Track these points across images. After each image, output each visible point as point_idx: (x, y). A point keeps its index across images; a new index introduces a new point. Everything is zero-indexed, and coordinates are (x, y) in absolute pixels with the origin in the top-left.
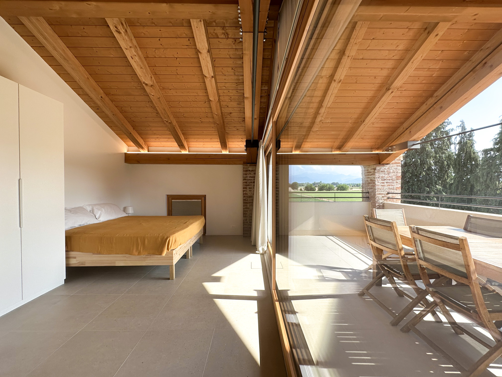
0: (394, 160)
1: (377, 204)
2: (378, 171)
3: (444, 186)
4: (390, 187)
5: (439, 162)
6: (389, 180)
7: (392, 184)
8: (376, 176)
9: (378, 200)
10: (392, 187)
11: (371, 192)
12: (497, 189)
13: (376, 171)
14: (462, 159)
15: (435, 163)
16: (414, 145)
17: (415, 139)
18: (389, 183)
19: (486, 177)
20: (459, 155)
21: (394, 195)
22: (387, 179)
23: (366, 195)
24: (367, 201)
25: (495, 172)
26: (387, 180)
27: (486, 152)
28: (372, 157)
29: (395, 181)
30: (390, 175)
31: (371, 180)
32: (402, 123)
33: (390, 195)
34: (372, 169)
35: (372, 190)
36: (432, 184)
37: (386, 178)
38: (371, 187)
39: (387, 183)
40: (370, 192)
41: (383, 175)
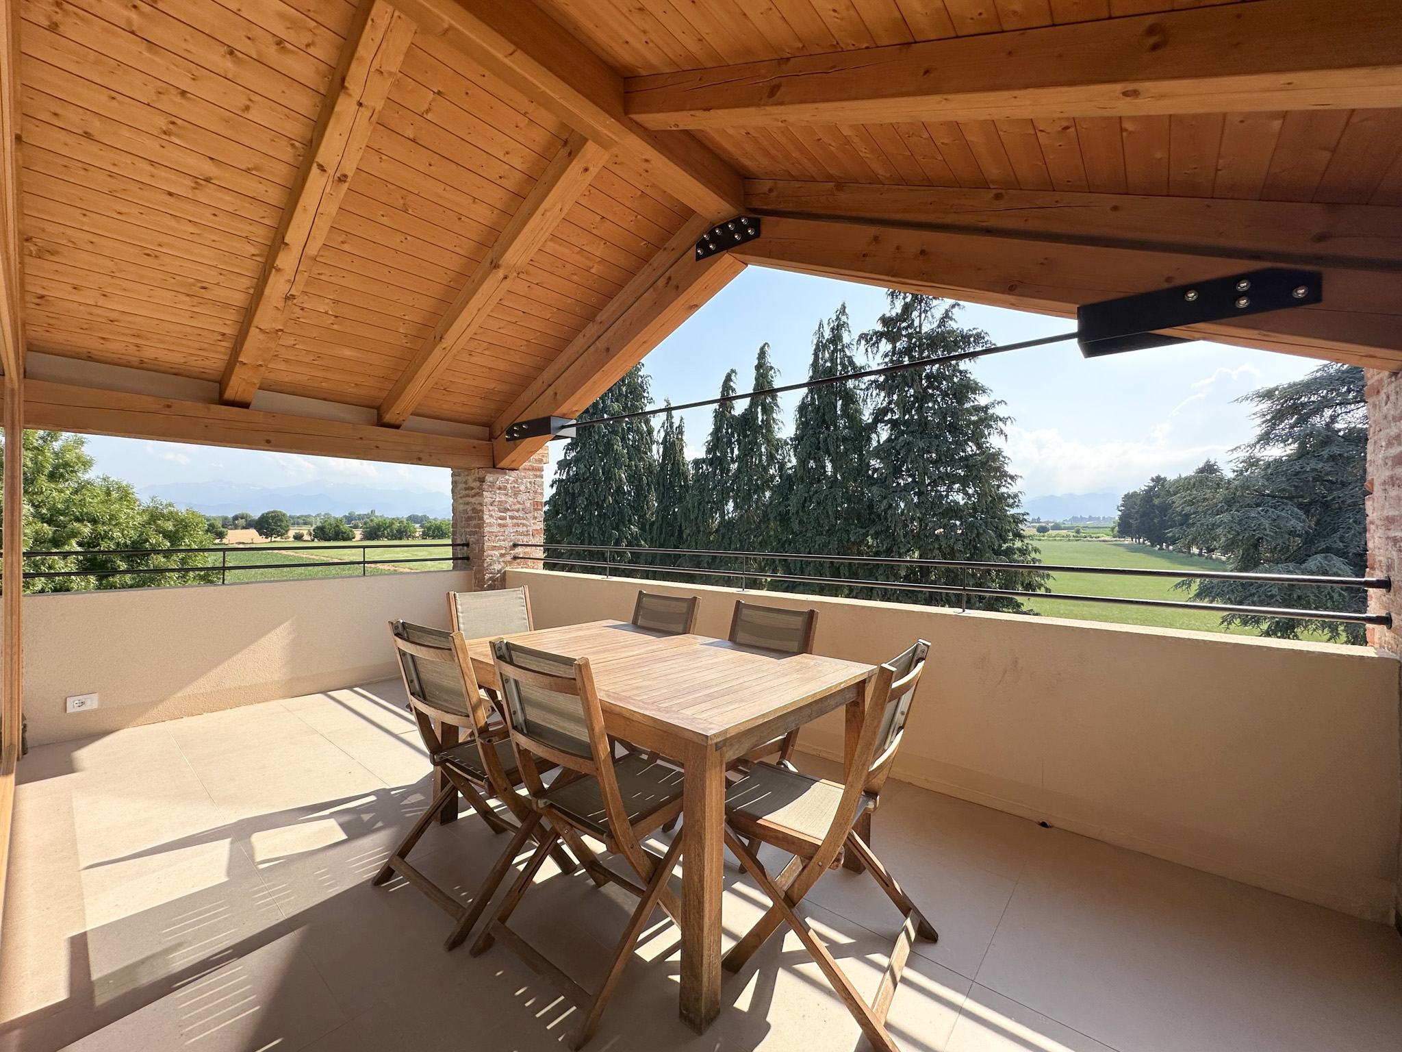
0: (527, 459)
1: (487, 576)
2: (490, 486)
3: (642, 529)
4: (520, 529)
5: (634, 478)
6: (518, 511)
7: (524, 522)
8: (486, 500)
9: (491, 565)
10: (525, 529)
11: (475, 543)
12: (710, 533)
13: (485, 487)
14: (668, 474)
15: (630, 479)
16: (563, 427)
17: (565, 414)
18: (516, 518)
19: (697, 511)
20: (663, 466)
21: (528, 549)
22: (513, 507)
23: (462, 551)
24: (465, 569)
25: (708, 503)
26: (513, 510)
27: (697, 463)
28: (475, 447)
29: (530, 515)
30: (519, 499)
31: (474, 510)
32: (541, 369)
33: (519, 551)
34: (475, 480)
35: (476, 536)
36: (623, 522)
37: (510, 506)
38: (474, 530)
39: (512, 518)
40: (471, 543)
41: (503, 498)
